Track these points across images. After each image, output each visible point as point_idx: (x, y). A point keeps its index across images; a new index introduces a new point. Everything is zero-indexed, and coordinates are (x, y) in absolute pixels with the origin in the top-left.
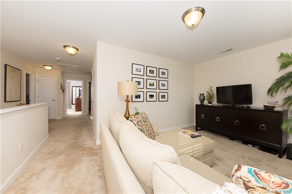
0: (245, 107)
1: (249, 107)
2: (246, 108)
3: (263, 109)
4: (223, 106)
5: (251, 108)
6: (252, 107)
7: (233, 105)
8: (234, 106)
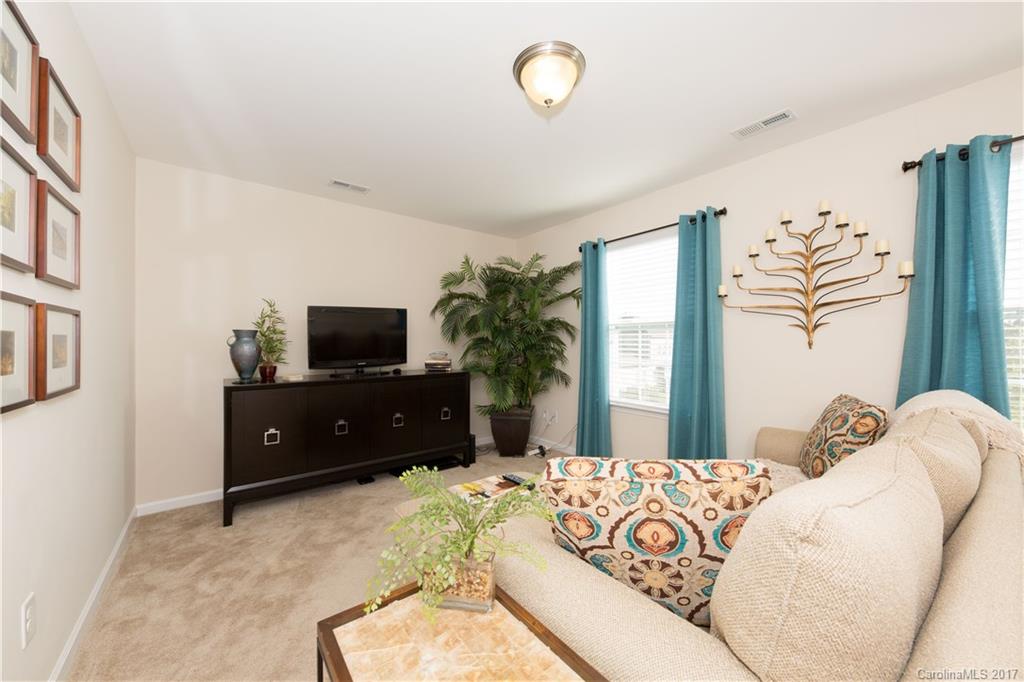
0: (387, 373)
1: (397, 372)
2: (391, 375)
3: (424, 373)
4: (332, 376)
5: (403, 374)
6: (406, 371)
7: (357, 372)
8: (362, 372)
